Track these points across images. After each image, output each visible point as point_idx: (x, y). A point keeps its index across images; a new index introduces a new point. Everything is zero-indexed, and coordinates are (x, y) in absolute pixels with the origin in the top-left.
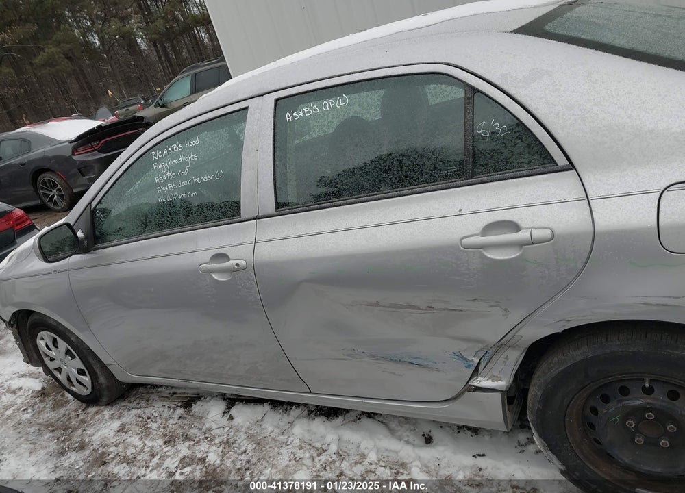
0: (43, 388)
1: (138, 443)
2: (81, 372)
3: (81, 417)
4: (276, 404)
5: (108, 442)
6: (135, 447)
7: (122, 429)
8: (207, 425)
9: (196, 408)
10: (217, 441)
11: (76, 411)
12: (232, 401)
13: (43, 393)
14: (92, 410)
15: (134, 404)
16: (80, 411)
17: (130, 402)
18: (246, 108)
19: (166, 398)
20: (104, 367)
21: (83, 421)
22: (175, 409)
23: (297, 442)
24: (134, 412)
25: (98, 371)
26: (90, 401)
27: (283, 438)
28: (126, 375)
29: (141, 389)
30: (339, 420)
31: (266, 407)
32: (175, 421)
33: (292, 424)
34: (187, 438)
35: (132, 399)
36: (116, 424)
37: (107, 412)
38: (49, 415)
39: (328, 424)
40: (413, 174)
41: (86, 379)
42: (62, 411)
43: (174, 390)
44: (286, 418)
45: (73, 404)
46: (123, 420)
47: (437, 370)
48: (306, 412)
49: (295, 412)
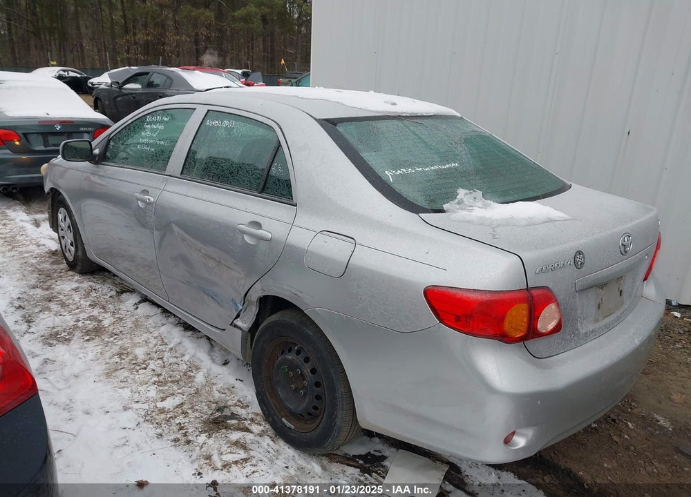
0: (56, 251)
1: (77, 299)
2: (72, 244)
3: (62, 274)
4: (165, 311)
5: (62, 293)
6: (74, 300)
7: (76, 290)
8: (121, 307)
9: (124, 295)
10: (117, 316)
11: (62, 270)
12: (145, 299)
13: (54, 253)
14: (71, 273)
15: (95, 280)
16: (64, 271)
17: (94, 278)
18: (195, 109)
19: (115, 284)
20: (83, 244)
21: (61, 277)
22: (111, 290)
23: (157, 334)
24: (91, 283)
25: (79, 246)
26: (72, 266)
27: (152, 330)
28: (92, 255)
29: (106, 274)
30: (190, 333)
31: (160, 310)
32: (107, 297)
33: (163, 325)
34: (104, 308)
35: (96, 277)
36: (75, 285)
37: (77, 278)
38: (47, 266)
39: (182, 333)
40: (240, 180)
41: (73, 249)
42: (55, 267)
43: (123, 282)
44: (164, 321)
45: (64, 265)
46: (81, 285)
47: (222, 306)
48: (177, 322)
49: (172, 319)
